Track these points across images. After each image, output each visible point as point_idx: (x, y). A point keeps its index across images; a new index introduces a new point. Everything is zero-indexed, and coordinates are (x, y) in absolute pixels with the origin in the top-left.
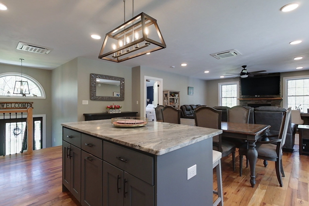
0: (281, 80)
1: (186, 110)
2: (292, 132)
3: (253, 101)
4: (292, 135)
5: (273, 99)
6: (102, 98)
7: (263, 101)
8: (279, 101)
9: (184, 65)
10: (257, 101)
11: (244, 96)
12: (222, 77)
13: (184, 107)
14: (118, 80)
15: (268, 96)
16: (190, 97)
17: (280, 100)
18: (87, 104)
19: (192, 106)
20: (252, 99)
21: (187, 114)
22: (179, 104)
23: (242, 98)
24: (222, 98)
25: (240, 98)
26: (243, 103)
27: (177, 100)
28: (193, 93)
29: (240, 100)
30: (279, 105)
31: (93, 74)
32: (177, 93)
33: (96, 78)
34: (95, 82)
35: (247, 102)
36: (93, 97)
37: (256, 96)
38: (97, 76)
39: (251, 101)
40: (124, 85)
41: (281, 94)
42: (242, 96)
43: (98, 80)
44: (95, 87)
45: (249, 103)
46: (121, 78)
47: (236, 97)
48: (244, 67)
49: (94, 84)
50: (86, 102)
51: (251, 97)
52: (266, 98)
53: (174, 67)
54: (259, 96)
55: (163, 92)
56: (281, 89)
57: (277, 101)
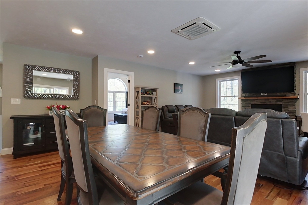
0: (296, 72)
1: (167, 111)
2: (299, 156)
3: (258, 100)
4: (298, 160)
5: (285, 97)
6: (42, 96)
7: (271, 101)
8: (293, 101)
9: (151, 52)
10: (263, 101)
11: (247, 95)
12: (218, 71)
13: (166, 108)
14: (69, 74)
15: (278, 94)
16: (178, 95)
17: (296, 99)
18: (19, 103)
19: (179, 107)
20: (256, 98)
21: (169, 116)
22: (157, 104)
23: (244, 97)
24: (220, 97)
25: (242, 97)
26: (246, 103)
27: (155, 99)
28: (182, 91)
29: (242, 100)
30: (294, 107)
31: (27, 65)
32: (155, 90)
33: (33, 70)
34: (32, 76)
35: (250, 102)
36: (27, 95)
37: (262, 94)
38: (34, 67)
39: (256, 101)
40: (79, 80)
41: (296, 91)
42: (244, 95)
43: (35, 73)
44: (32, 81)
45: (253, 103)
46: (74, 71)
47: (238, 95)
48: (237, 53)
49: (29, 77)
50: (17, 101)
51: (256, 95)
52: (275, 97)
53: (141, 56)
54: (266, 94)
55: (135, 88)
56: (296, 84)
57: (291, 100)
